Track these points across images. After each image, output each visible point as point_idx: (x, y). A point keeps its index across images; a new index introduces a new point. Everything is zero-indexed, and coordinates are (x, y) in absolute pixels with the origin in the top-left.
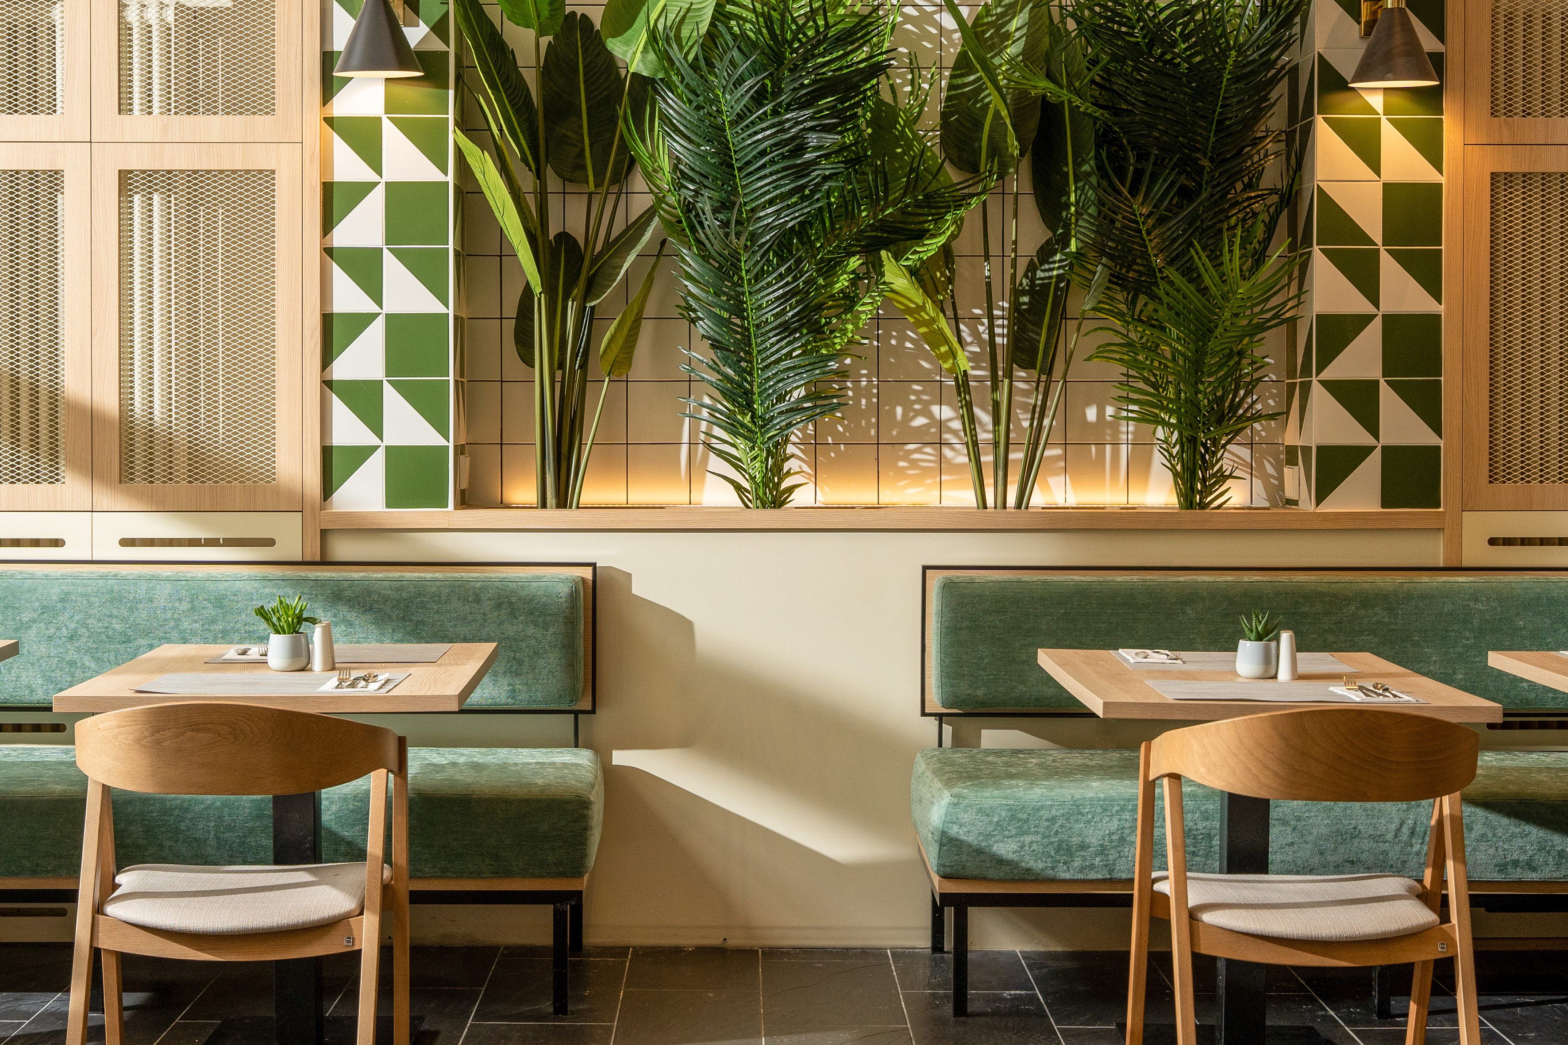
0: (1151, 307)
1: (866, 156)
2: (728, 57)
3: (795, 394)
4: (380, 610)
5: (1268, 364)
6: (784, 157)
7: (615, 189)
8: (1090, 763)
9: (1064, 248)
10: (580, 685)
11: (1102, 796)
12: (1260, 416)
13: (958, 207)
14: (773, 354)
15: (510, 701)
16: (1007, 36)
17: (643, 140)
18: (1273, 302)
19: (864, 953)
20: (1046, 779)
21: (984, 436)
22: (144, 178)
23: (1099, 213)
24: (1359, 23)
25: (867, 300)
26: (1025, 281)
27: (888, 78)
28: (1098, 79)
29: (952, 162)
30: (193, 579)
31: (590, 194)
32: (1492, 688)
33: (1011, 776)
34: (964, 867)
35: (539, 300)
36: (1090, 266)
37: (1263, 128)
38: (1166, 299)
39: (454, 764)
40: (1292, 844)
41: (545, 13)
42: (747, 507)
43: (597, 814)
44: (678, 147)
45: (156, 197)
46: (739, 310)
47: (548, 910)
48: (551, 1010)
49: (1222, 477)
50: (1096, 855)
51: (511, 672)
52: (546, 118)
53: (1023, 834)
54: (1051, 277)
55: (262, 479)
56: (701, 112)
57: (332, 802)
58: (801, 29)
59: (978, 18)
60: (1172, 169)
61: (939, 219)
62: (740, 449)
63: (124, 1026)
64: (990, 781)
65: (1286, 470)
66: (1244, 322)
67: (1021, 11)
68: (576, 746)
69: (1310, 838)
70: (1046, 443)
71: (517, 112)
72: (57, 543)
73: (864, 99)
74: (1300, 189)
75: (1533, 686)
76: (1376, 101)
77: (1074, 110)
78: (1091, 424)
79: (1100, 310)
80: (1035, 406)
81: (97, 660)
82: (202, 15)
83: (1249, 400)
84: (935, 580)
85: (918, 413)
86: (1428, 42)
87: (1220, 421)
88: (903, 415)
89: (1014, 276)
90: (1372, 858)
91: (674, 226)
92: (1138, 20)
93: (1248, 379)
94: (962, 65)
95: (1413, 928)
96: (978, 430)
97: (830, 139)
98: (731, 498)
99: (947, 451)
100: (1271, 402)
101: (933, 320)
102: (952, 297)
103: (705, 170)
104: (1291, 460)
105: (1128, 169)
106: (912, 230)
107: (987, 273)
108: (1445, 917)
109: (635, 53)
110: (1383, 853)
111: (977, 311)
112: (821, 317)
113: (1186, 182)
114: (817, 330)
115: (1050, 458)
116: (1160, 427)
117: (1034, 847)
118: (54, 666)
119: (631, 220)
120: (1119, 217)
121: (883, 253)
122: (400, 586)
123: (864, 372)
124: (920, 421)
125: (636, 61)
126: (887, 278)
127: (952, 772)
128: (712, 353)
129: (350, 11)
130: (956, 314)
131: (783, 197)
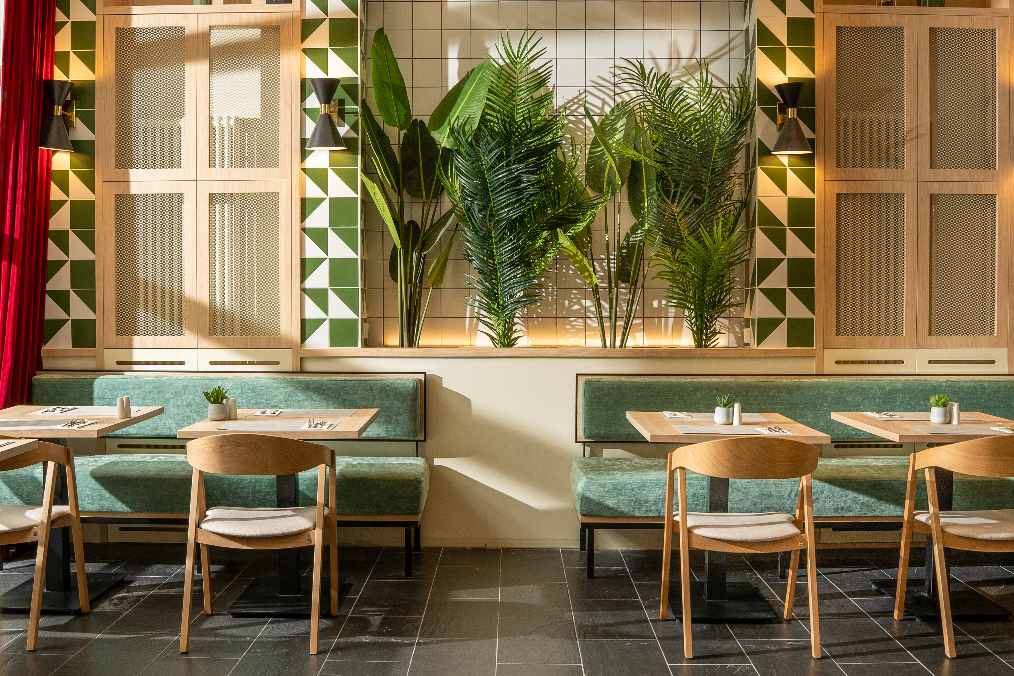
0: (682, 255)
1: (551, 184)
2: (486, 139)
3: (518, 294)
4: (327, 394)
5: (736, 280)
6: (512, 185)
7: (435, 200)
8: (652, 464)
9: (642, 228)
10: (419, 428)
11: (655, 478)
12: (733, 305)
13: (593, 208)
14: (507, 276)
15: (386, 435)
16: (616, 129)
17: (448, 178)
18: (738, 252)
19: (549, 550)
20: (631, 471)
21: (605, 314)
22: (220, 197)
23: (658, 212)
24: (776, 124)
25: (551, 251)
26: (624, 243)
27: (561, 149)
28: (658, 150)
29: (591, 187)
30: (242, 379)
31: (424, 203)
32: (836, 429)
33: (615, 470)
34: (592, 511)
35: (400, 251)
36: (654, 236)
37: (733, 172)
38: (688, 251)
39: (360, 464)
40: (742, 500)
41: (403, 119)
42: (496, 347)
43: (425, 487)
44: (463, 181)
45: (226, 205)
46: (492, 256)
47: (403, 529)
48: (404, 575)
49: (715, 333)
50: (653, 505)
51: (387, 422)
52: (403, 167)
53: (619, 496)
54: (636, 241)
55: (273, 334)
56: (474, 165)
57: (304, 481)
58: (519, 126)
59: (603, 121)
60: (690, 191)
61: (584, 214)
62: (493, 320)
63: (212, 580)
64: (605, 472)
65: (744, 330)
66: (725, 262)
67: (622, 118)
68: (417, 456)
69: (750, 497)
70: (634, 317)
71: (389, 165)
72: (182, 363)
73: (549, 159)
74: (751, 200)
75: (854, 429)
76: (785, 160)
77: (646, 163)
78: (656, 308)
79: (659, 256)
80: (629, 300)
81: (200, 416)
82: (246, 122)
83: (728, 298)
84: (582, 380)
85: (575, 304)
86: (807, 133)
87: (713, 307)
88: (569, 304)
89: (619, 240)
90: (778, 507)
91: (461, 217)
92: (675, 123)
93: (727, 288)
94: (595, 143)
95: (788, 536)
96: (603, 311)
97: (533, 177)
98: (488, 343)
99: (588, 321)
100: (738, 298)
101: (581, 261)
102: (591, 250)
103: (476, 191)
104: (747, 326)
105: (671, 191)
106: (572, 219)
107: (607, 239)
108: (803, 531)
109: (444, 138)
110: (783, 504)
111: (603, 256)
112: (530, 259)
113: (697, 197)
114: (528, 265)
115: (636, 324)
116: (686, 310)
117: (624, 502)
118: (180, 419)
119: (443, 214)
120: (667, 213)
121: (558, 229)
122: (336, 383)
123: (550, 284)
124: (576, 307)
125: (444, 141)
126: (560, 241)
127: (588, 468)
128: (480, 276)
129: (314, 120)
130: (592, 258)
131: (513, 203)
